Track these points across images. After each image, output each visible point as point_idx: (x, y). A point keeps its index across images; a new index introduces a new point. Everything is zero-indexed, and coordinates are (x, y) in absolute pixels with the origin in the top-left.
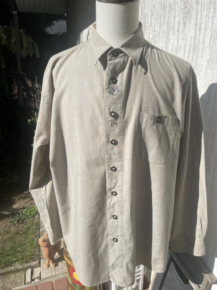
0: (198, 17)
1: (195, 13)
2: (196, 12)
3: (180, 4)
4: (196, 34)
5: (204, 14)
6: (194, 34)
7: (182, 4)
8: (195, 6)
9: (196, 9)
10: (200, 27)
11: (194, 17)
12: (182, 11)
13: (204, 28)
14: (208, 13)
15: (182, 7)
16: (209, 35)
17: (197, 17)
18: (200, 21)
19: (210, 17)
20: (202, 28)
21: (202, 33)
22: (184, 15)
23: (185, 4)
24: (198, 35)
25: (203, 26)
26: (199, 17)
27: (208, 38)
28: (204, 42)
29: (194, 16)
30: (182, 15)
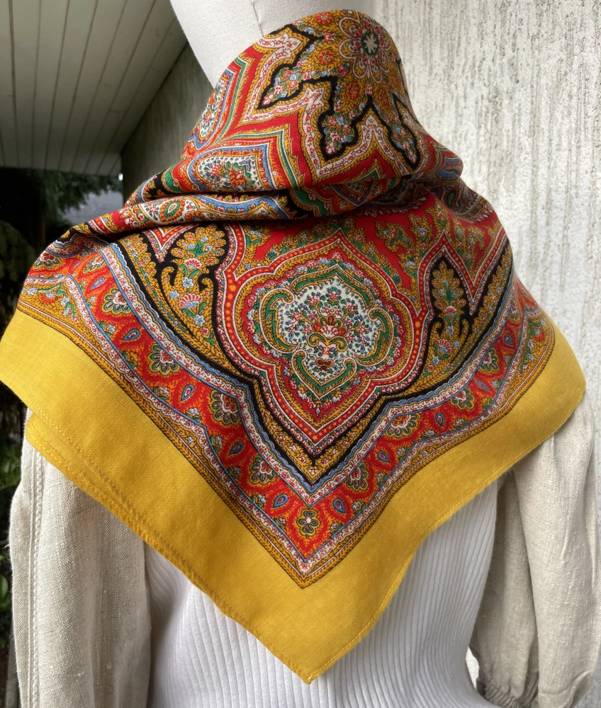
0: (539, 173)
1: (527, 161)
2: (530, 158)
3: (475, 137)
4: (534, 221)
5: (560, 164)
6: (529, 223)
7: (482, 139)
8: (526, 142)
9: (529, 150)
10: (549, 202)
11: (525, 174)
12: (481, 158)
13: (563, 203)
14: (574, 159)
15: (483, 146)
16: (584, 223)
17: (534, 174)
18: (548, 185)
19: (581, 172)
20: (555, 203)
21: (556, 218)
22: (491, 170)
23: (490, 138)
24: (542, 222)
25: (559, 199)
26: (543, 170)
27: (581, 231)
28: (565, 245)
29: (526, 169)
30: (484, 169)
